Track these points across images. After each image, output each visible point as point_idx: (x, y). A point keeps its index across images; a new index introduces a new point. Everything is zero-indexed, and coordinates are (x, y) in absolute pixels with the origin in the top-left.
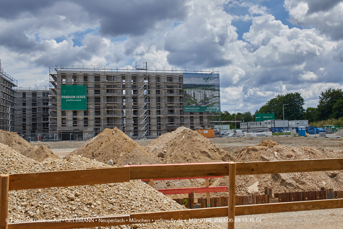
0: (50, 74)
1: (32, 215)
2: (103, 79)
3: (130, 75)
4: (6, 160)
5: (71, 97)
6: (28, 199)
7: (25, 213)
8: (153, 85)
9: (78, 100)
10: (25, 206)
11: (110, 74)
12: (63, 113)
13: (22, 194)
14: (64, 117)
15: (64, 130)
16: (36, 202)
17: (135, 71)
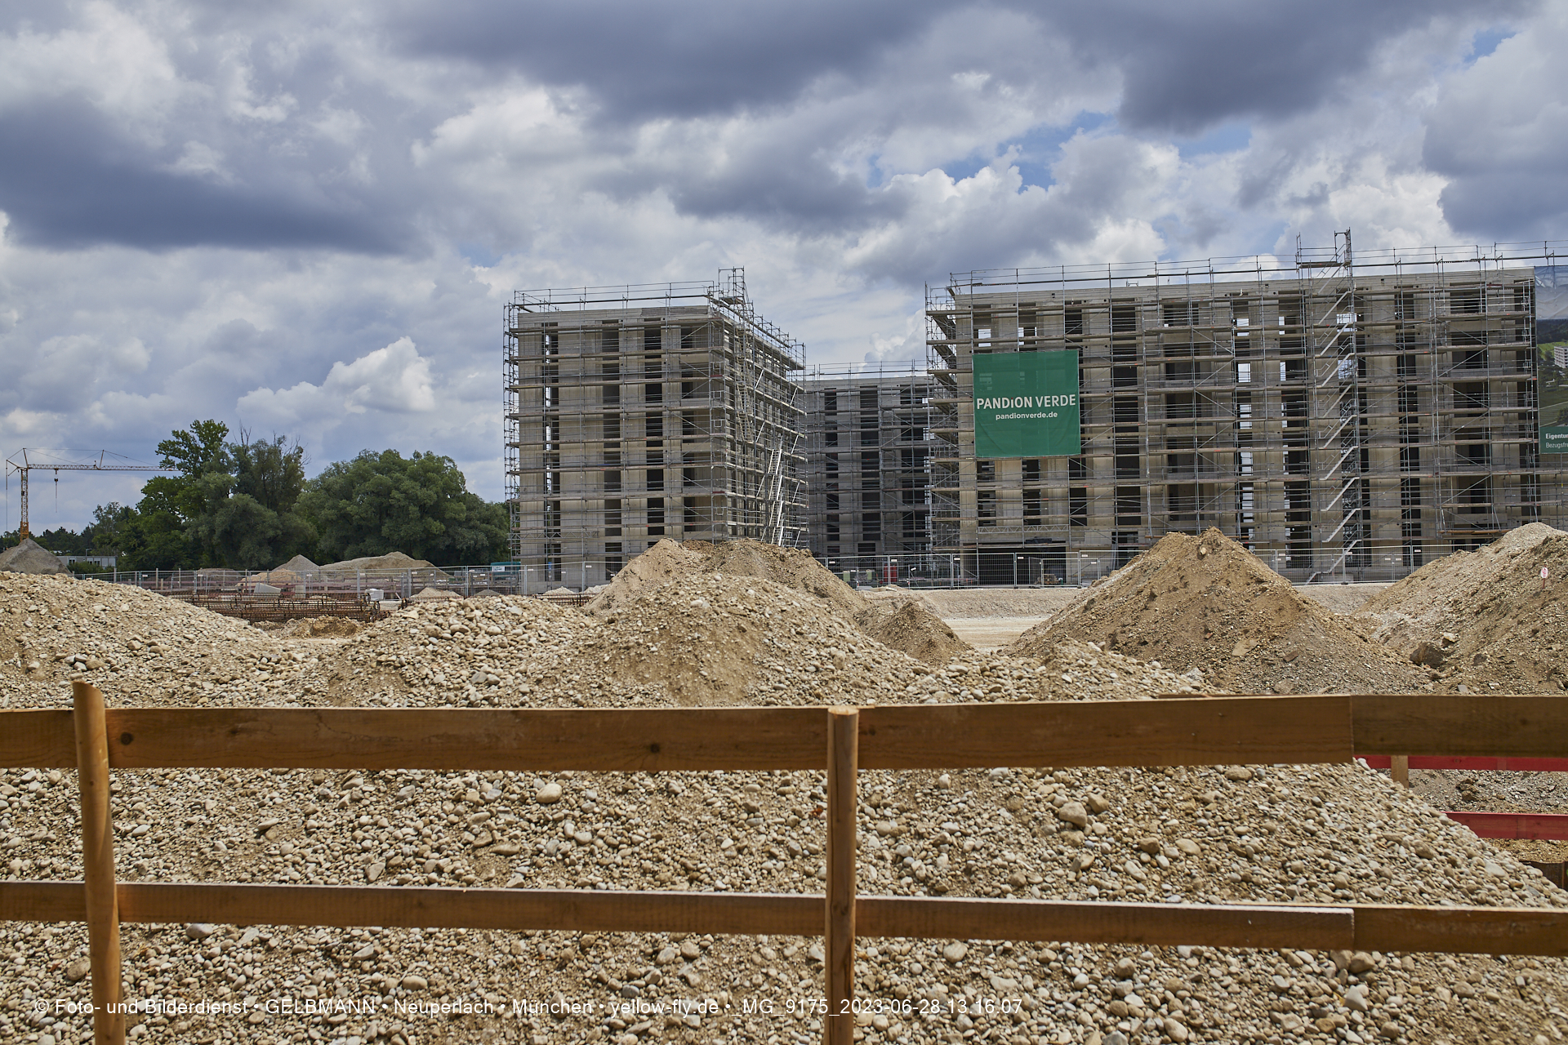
0: (928, 313)
1: (922, 873)
2: (1151, 321)
3: (1270, 294)
4: (815, 653)
5: (1013, 403)
6: (902, 810)
7: (894, 863)
8: (1384, 336)
9: (1044, 415)
10: (895, 836)
11: (1181, 295)
12: (984, 471)
13: (878, 788)
14: (986, 487)
15: (988, 540)
16: (932, 823)
17: (1294, 275)
